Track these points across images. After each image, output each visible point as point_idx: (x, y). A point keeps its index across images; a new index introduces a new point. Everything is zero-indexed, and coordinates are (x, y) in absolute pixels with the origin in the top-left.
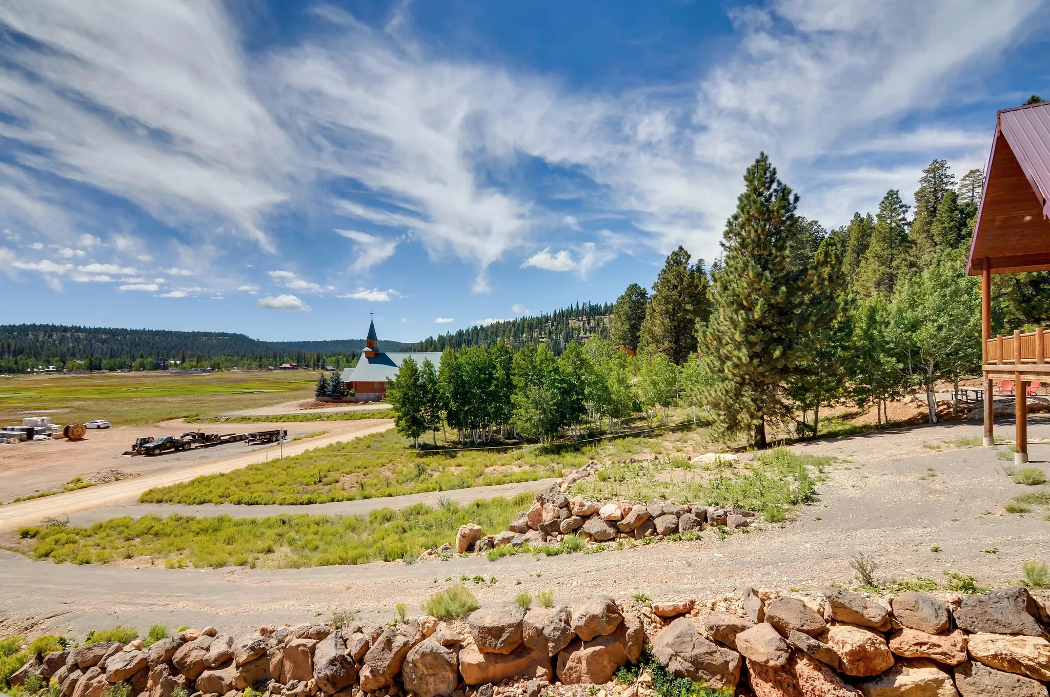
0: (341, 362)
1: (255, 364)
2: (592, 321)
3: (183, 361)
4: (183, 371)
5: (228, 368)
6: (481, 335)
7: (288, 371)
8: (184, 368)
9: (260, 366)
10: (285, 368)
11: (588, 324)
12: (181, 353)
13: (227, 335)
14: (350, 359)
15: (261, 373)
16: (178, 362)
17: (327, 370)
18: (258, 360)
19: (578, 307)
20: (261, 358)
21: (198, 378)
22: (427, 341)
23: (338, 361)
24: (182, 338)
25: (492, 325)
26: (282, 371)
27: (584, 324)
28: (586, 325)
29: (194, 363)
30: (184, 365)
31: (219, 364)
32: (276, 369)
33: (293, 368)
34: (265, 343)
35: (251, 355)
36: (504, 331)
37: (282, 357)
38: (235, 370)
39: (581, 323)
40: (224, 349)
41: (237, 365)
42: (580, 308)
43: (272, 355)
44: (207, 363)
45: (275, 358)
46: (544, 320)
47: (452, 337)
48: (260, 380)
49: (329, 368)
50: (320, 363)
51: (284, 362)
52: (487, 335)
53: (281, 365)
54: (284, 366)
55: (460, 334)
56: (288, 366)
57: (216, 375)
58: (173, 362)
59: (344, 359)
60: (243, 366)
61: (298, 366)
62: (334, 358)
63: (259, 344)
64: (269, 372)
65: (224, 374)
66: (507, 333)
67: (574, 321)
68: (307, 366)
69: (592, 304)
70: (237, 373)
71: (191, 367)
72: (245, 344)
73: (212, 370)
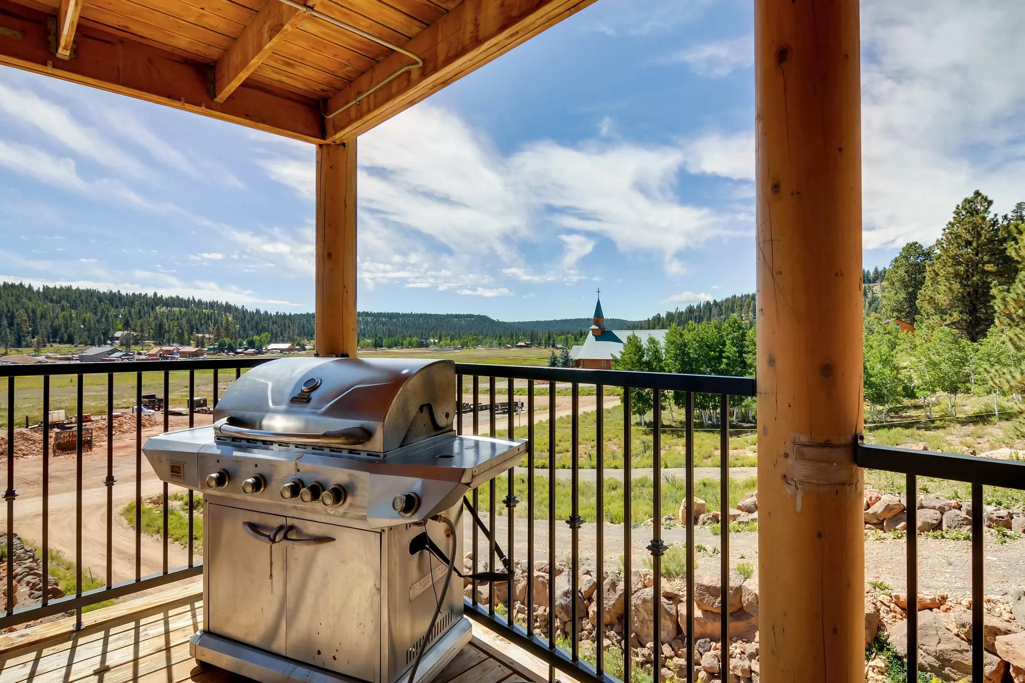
0: (569, 340)
1: (495, 342)
3: (440, 340)
4: (440, 349)
5: (474, 346)
6: (715, 311)
7: (523, 349)
8: (441, 346)
9: (500, 344)
10: (521, 346)
12: (438, 334)
13: (473, 316)
14: (578, 337)
15: (501, 351)
16: (436, 341)
17: (557, 348)
18: (498, 339)
20: (500, 337)
21: (452, 355)
22: (654, 319)
23: (567, 340)
24: (439, 320)
25: (727, 300)
26: (518, 349)
29: (448, 342)
30: (441, 343)
31: (467, 343)
32: (512, 347)
33: (527, 346)
34: (504, 323)
35: (492, 334)
36: (742, 306)
37: (517, 336)
38: (480, 348)
40: (471, 329)
41: (481, 344)
43: (509, 333)
44: (458, 341)
45: (512, 337)
47: (682, 313)
48: (499, 357)
49: (559, 346)
50: (551, 342)
51: (519, 341)
52: (721, 310)
53: (517, 343)
54: (519, 344)
55: (690, 310)
56: (523, 344)
57: (464, 352)
58: (432, 341)
59: (573, 337)
60: (486, 344)
61: (532, 344)
62: (563, 337)
63: (498, 324)
64: (508, 350)
65: (471, 352)
66: (745, 308)
68: (540, 344)
70: (481, 351)
71: (446, 345)
72: (487, 325)
73: (462, 348)
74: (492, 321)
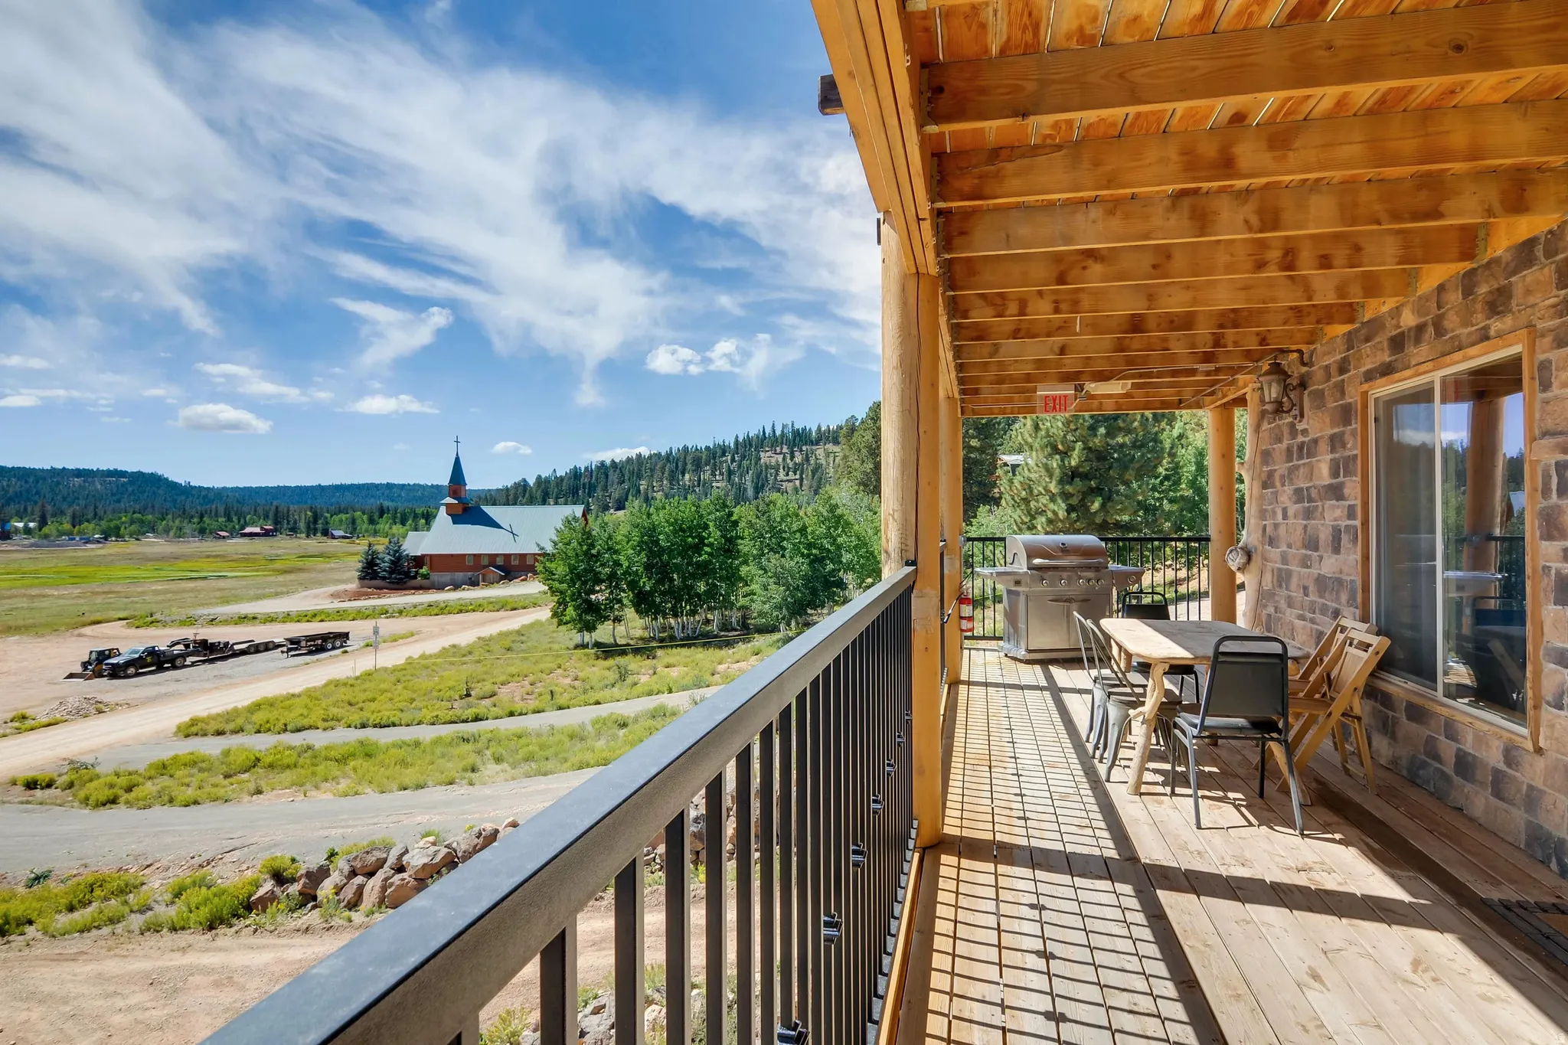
0: (358, 521)
1: (190, 527)
2: (797, 454)
3: (43, 523)
4: (45, 542)
5: (137, 536)
6: (613, 477)
7: (257, 541)
8: (46, 536)
9: (202, 532)
10: (252, 535)
11: (792, 459)
12: (37, 510)
13: (123, 474)
14: (376, 517)
15: (205, 544)
16: (32, 525)
17: (333, 537)
18: (196, 520)
19: (774, 431)
20: (202, 517)
21: (80, 554)
22: (517, 486)
23: (353, 521)
24: (31, 480)
25: (629, 460)
26: (246, 540)
27: (784, 459)
28: (789, 461)
29: (67, 526)
30: (46, 530)
31: (118, 528)
32: (232, 536)
33: (267, 534)
34: (200, 488)
35: (179, 511)
36: (652, 470)
37: (241, 515)
38: (151, 538)
39: (780, 458)
40: (119, 501)
41: (153, 530)
42: (778, 433)
43: (221, 510)
44: (91, 526)
45: (228, 516)
46: (719, 452)
47: (562, 479)
48: (208, 557)
49: (337, 533)
50: (320, 526)
51: (247, 524)
52: (623, 475)
53: (243, 528)
54: (248, 530)
55: (576, 474)
56: (257, 530)
57: (113, 548)
58: (21, 525)
59: (365, 517)
60: (166, 532)
61: (276, 530)
62: (343, 516)
63: (188, 491)
64: (221, 542)
65: (131, 547)
66: (658, 473)
67: (768, 454)
68: (294, 530)
69: (796, 427)
70: (154, 545)
71: (61, 534)
72: (161, 492)
73: (106, 539)
74: (174, 486)
